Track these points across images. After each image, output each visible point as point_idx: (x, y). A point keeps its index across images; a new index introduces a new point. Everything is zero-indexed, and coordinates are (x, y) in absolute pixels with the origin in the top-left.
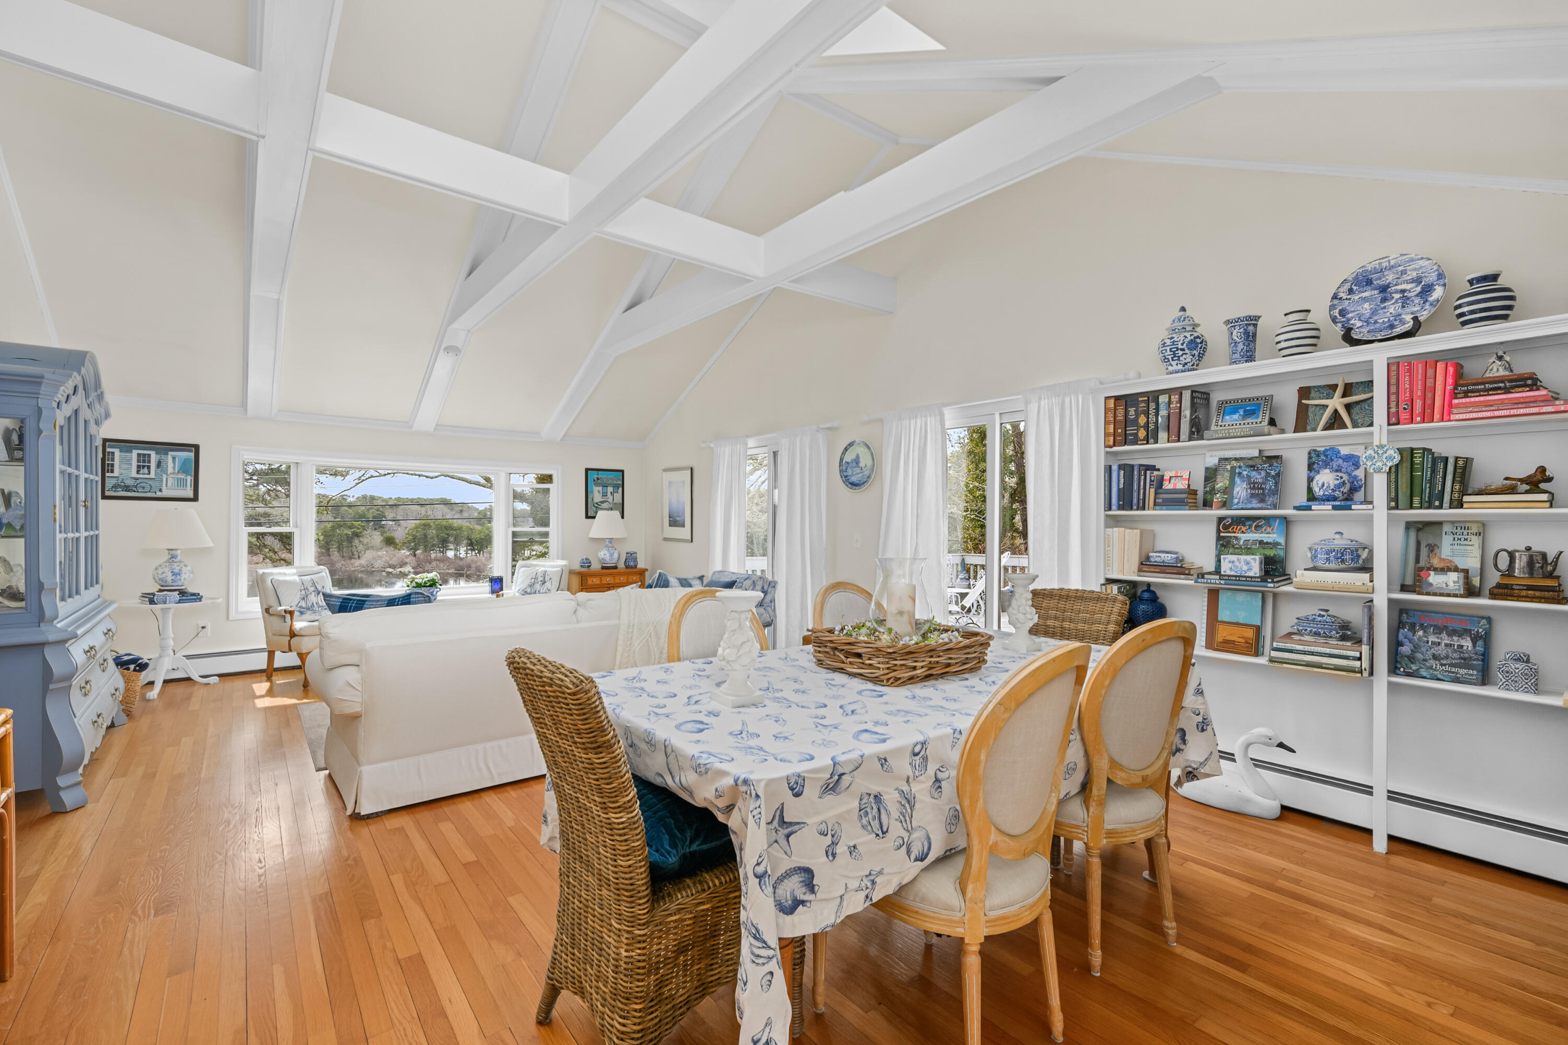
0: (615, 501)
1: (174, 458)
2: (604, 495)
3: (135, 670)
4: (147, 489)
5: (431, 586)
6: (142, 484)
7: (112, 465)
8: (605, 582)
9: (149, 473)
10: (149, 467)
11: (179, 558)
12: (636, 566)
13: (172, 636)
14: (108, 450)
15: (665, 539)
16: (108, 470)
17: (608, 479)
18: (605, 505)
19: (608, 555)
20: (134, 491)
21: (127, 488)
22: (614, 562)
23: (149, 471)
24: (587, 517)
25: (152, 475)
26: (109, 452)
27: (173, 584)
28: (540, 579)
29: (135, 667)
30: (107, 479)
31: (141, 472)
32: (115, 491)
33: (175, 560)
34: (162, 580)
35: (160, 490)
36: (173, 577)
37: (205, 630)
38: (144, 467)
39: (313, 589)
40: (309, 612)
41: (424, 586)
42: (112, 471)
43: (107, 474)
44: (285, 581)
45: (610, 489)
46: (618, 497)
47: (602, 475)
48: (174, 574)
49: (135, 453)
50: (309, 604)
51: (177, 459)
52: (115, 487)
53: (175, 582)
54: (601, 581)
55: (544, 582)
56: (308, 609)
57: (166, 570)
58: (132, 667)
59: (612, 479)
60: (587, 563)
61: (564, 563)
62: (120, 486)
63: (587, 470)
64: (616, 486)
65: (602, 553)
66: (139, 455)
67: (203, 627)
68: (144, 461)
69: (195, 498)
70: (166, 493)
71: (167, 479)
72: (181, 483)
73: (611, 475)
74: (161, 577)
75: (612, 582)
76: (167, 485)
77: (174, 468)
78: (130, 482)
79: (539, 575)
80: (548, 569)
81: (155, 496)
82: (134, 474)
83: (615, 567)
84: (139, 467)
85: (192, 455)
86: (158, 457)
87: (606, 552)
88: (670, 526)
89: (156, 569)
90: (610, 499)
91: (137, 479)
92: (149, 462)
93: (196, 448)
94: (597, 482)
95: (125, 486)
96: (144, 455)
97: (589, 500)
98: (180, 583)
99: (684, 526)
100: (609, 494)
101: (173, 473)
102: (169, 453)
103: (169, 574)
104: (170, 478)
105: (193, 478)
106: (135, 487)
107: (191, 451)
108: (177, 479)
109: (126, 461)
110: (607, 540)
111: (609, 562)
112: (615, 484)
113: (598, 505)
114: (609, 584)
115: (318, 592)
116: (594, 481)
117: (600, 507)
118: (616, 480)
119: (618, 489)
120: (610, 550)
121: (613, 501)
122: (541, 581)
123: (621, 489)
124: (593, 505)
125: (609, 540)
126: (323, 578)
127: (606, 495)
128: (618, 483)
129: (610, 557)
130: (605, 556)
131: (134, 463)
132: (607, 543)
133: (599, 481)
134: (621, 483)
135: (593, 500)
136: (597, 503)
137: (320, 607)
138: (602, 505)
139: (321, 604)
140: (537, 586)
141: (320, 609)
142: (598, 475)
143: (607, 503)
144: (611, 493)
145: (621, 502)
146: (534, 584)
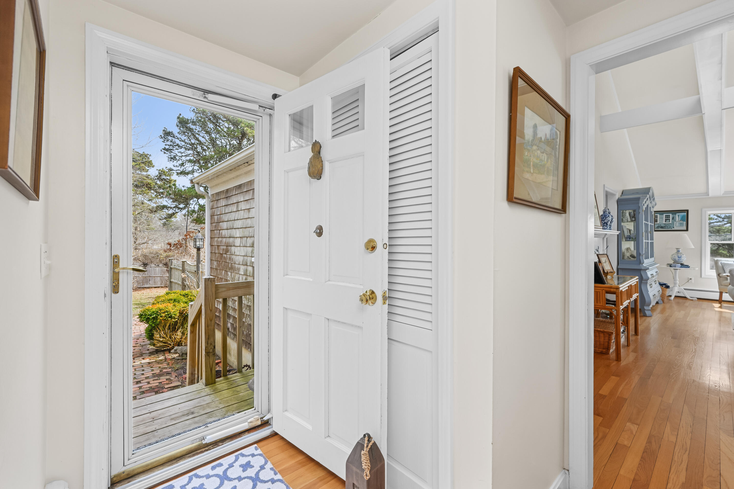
1: (679, 216)
3: (665, 287)
4: (669, 227)
6: (667, 226)
7: (657, 220)
9: (669, 222)
10: (669, 220)
13: (678, 280)
14: (656, 215)
21: (662, 227)
25: (671, 223)
27: (679, 261)
30: (656, 225)
31: (667, 221)
32: (658, 229)
33: (679, 252)
34: (674, 259)
35: (674, 228)
36: (678, 259)
37: (691, 280)
38: (667, 219)
42: (657, 222)
44: (728, 264)
48: (679, 257)
49: (664, 215)
51: (680, 216)
52: (658, 227)
53: (679, 260)
57: (676, 256)
58: (664, 286)
62: (660, 227)
66: (666, 216)
67: (691, 279)
68: (668, 218)
69: (687, 230)
70: (675, 228)
71: (676, 223)
72: (681, 225)
74: (674, 258)
76: (676, 225)
77: (679, 219)
78: (663, 225)
81: (671, 230)
82: (664, 222)
84: (666, 220)
85: (686, 214)
86: (673, 216)
89: (672, 255)
91: (665, 224)
92: (669, 218)
93: (687, 211)
95: (661, 227)
96: (668, 215)
98: (681, 261)
101: (678, 221)
102: (677, 214)
103: (677, 257)
104: (677, 223)
105: (686, 222)
106: (665, 227)
107: (685, 212)
108: (680, 223)
109: (662, 218)
131: (664, 219)
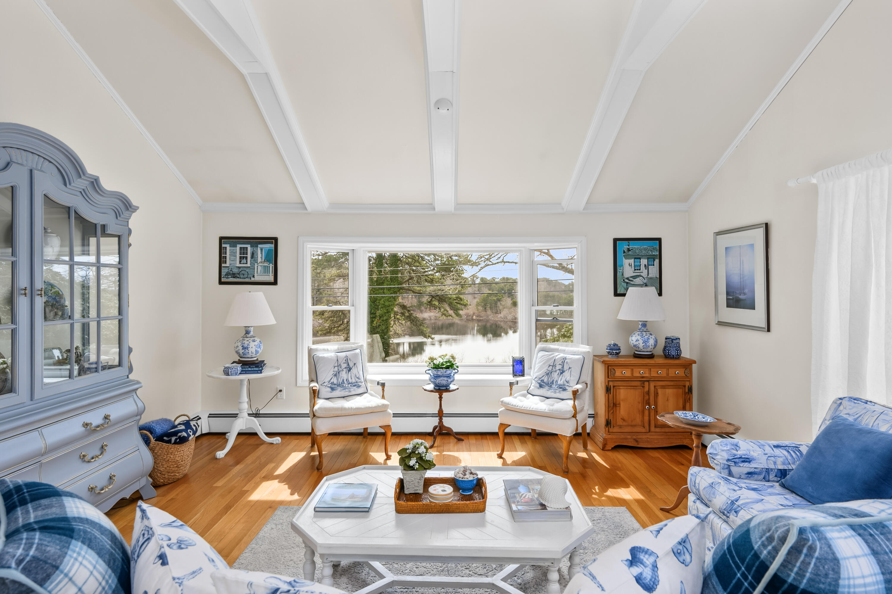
0: (650, 276)
1: (261, 250)
2: (637, 268)
4: (246, 276)
5: (447, 368)
7: (226, 257)
8: (638, 375)
9: (247, 263)
10: (246, 258)
11: (252, 333)
12: (678, 357)
13: (246, 400)
14: (223, 246)
15: (720, 323)
16: (223, 261)
17: (641, 250)
18: (638, 281)
19: (641, 342)
20: (238, 278)
21: (234, 275)
22: (649, 350)
23: (247, 261)
24: (616, 294)
25: (249, 265)
26: (223, 247)
27: (244, 356)
28: (558, 367)
29: (176, 439)
30: (222, 268)
31: (242, 262)
32: (227, 278)
33: (248, 336)
35: (254, 277)
36: (243, 351)
37: (281, 393)
38: (243, 258)
39: (345, 365)
40: (339, 389)
41: (442, 368)
42: (226, 263)
43: (223, 265)
44: (323, 358)
45: (644, 261)
46: (654, 271)
47: (633, 245)
48: (244, 348)
49: (239, 246)
50: (340, 381)
51: (263, 250)
52: (227, 274)
54: (632, 373)
55: (562, 372)
56: (339, 385)
57: (242, 344)
58: (173, 439)
59: (646, 249)
60: (614, 350)
61: (585, 348)
62: (230, 274)
63: (615, 240)
64: (652, 258)
65: (634, 338)
66: (241, 248)
67: (280, 391)
68: (244, 254)
69: (275, 283)
70: (257, 278)
71: (257, 267)
72: (266, 270)
73: (645, 245)
75: (647, 375)
76: (257, 272)
77: (262, 258)
78: (235, 271)
79: (557, 363)
80: (569, 356)
81: (250, 281)
82: (238, 265)
83: (651, 356)
84: (240, 258)
85: (273, 246)
86: (252, 249)
87: (639, 337)
88: (728, 306)
90: (644, 273)
91: (239, 268)
92: (247, 254)
93: (276, 240)
94: (628, 254)
96: (244, 248)
97: (619, 275)
98: (247, 355)
99: (754, 308)
100: (642, 267)
101: (261, 262)
102: (260, 246)
103: (241, 348)
104: (259, 266)
105: (273, 266)
106: (239, 274)
107: (272, 243)
108: (264, 266)
109: (233, 254)
110: (640, 323)
111: (643, 350)
112: (650, 255)
113: (629, 280)
114: (643, 377)
115: (350, 369)
116: (624, 252)
117: (632, 282)
118: (651, 251)
119: (654, 260)
120: (644, 335)
121: (648, 275)
122: (559, 370)
123: (658, 260)
124: (624, 280)
125: (643, 323)
126: (356, 355)
127: (639, 268)
128: (654, 253)
129: (644, 344)
130: (637, 343)
131: (238, 255)
132: (640, 327)
133: (630, 253)
134: (658, 253)
135: (623, 275)
136: (627, 279)
137: (350, 383)
138: (634, 280)
139: (350, 381)
140: (555, 376)
141: (349, 385)
142: (629, 246)
143: (641, 278)
144: (645, 265)
145: (658, 277)
146: (551, 372)
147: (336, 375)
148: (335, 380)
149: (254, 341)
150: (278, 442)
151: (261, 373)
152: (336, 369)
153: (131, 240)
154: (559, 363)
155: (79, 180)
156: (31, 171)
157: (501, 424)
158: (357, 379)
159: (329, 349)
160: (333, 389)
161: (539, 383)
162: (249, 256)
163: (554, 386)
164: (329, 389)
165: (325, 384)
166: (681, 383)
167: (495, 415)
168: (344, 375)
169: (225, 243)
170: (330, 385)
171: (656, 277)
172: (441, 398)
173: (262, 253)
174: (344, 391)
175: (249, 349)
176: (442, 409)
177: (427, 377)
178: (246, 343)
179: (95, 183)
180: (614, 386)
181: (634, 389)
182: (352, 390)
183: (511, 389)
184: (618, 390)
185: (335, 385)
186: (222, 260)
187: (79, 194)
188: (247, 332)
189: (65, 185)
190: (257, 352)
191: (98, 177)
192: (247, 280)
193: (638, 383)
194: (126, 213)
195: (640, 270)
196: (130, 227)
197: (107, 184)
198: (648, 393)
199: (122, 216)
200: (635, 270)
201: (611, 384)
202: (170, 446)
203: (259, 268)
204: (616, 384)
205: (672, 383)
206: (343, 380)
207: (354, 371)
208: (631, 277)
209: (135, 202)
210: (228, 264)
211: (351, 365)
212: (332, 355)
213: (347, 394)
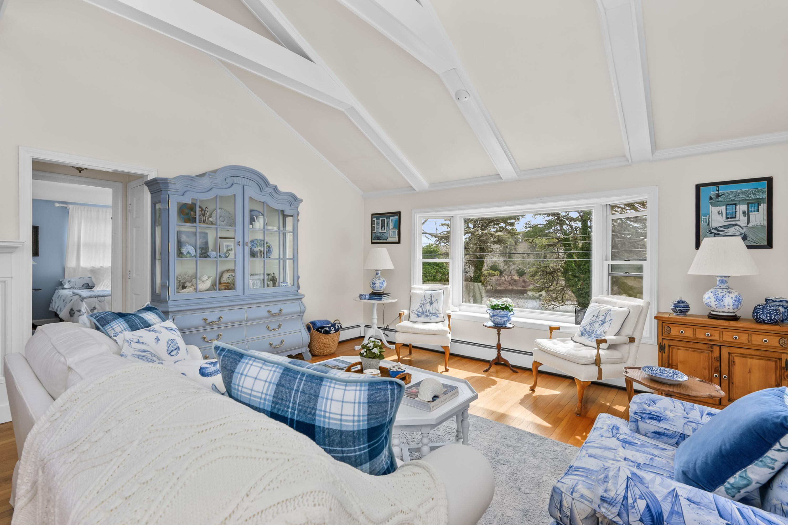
0: (751, 224)
1: (392, 220)
2: (731, 216)
4: (384, 238)
6: (382, 236)
8: (703, 337)
11: (379, 275)
14: (373, 219)
17: (737, 194)
18: (731, 231)
19: (712, 300)
20: (380, 239)
22: (725, 310)
23: (384, 229)
24: (698, 247)
25: (385, 231)
28: (602, 318)
29: (325, 331)
30: (373, 234)
31: (382, 229)
32: (375, 240)
33: (377, 276)
34: (373, 287)
35: (388, 239)
38: (383, 226)
40: (423, 316)
41: (499, 309)
43: (373, 232)
44: (416, 294)
45: (742, 208)
46: (758, 218)
48: (373, 284)
49: (381, 219)
50: (424, 311)
52: (375, 237)
54: (695, 334)
55: (603, 323)
56: (423, 313)
58: (323, 331)
59: (743, 193)
60: (683, 308)
63: (698, 186)
64: (756, 203)
65: (706, 296)
66: (381, 220)
68: (383, 224)
69: (399, 242)
70: (390, 240)
72: (394, 234)
73: (745, 187)
75: (717, 338)
76: (390, 235)
77: (392, 226)
78: (379, 235)
79: (601, 314)
81: (386, 241)
82: (380, 231)
83: (735, 318)
85: (398, 217)
86: (387, 221)
87: (711, 295)
90: (743, 221)
91: (381, 233)
93: (399, 213)
94: (716, 200)
95: (378, 237)
96: (383, 220)
97: (703, 225)
100: (739, 215)
101: (392, 229)
102: (391, 218)
103: (371, 283)
105: (398, 231)
107: (398, 215)
108: (393, 231)
109: (378, 224)
110: (718, 279)
111: (717, 310)
112: (753, 199)
113: (718, 231)
114: (711, 340)
115: (432, 303)
116: (711, 198)
117: (721, 233)
118: (754, 194)
119: (759, 205)
120: (719, 292)
121: (748, 223)
122: (602, 320)
123: (765, 205)
124: (710, 231)
125: (721, 279)
126: (439, 294)
127: (734, 216)
128: (758, 197)
129: (717, 303)
130: (708, 301)
131: (380, 225)
132: (718, 283)
133: (720, 199)
134: (765, 196)
135: (709, 224)
136: (715, 229)
137: (431, 313)
138: (726, 230)
139: (431, 312)
140: (596, 325)
141: (430, 315)
142: (718, 191)
143: (737, 227)
144: (744, 212)
145: (765, 224)
146: (594, 322)
147: (421, 306)
148: (420, 310)
149: (379, 280)
150: (393, 348)
151: (381, 300)
152: (422, 302)
153: (300, 218)
154: (602, 315)
155: (267, 188)
156: (243, 186)
157: (535, 362)
158: (436, 311)
159: (423, 288)
160: (418, 316)
161: (581, 332)
162: (385, 225)
163: (593, 335)
164: (416, 316)
165: (414, 312)
166: (776, 355)
167: (531, 354)
168: (427, 307)
169: (374, 218)
170: (416, 313)
171: (762, 226)
172: (499, 334)
173: (392, 223)
174: (427, 318)
175: (376, 284)
176: (500, 343)
177: (488, 316)
178: (375, 280)
179: (275, 188)
180: (669, 346)
181: (697, 352)
182: (432, 318)
183: (551, 333)
184: (674, 350)
185: (420, 313)
186: (373, 228)
187: (268, 195)
188: (377, 274)
189: (261, 191)
190: (381, 287)
191: (276, 185)
192: (384, 241)
193: (705, 347)
194: (296, 204)
195: (735, 217)
196: (299, 210)
197: (282, 188)
198: (719, 359)
199: (293, 205)
200: (727, 218)
201: (666, 342)
202: (320, 334)
203: (391, 233)
204: (672, 343)
205: (758, 353)
206: (426, 310)
207: (435, 305)
208: (721, 227)
209: (299, 196)
210: (375, 231)
211: (434, 300)
212: (422, 292)
213: (428, 320)
